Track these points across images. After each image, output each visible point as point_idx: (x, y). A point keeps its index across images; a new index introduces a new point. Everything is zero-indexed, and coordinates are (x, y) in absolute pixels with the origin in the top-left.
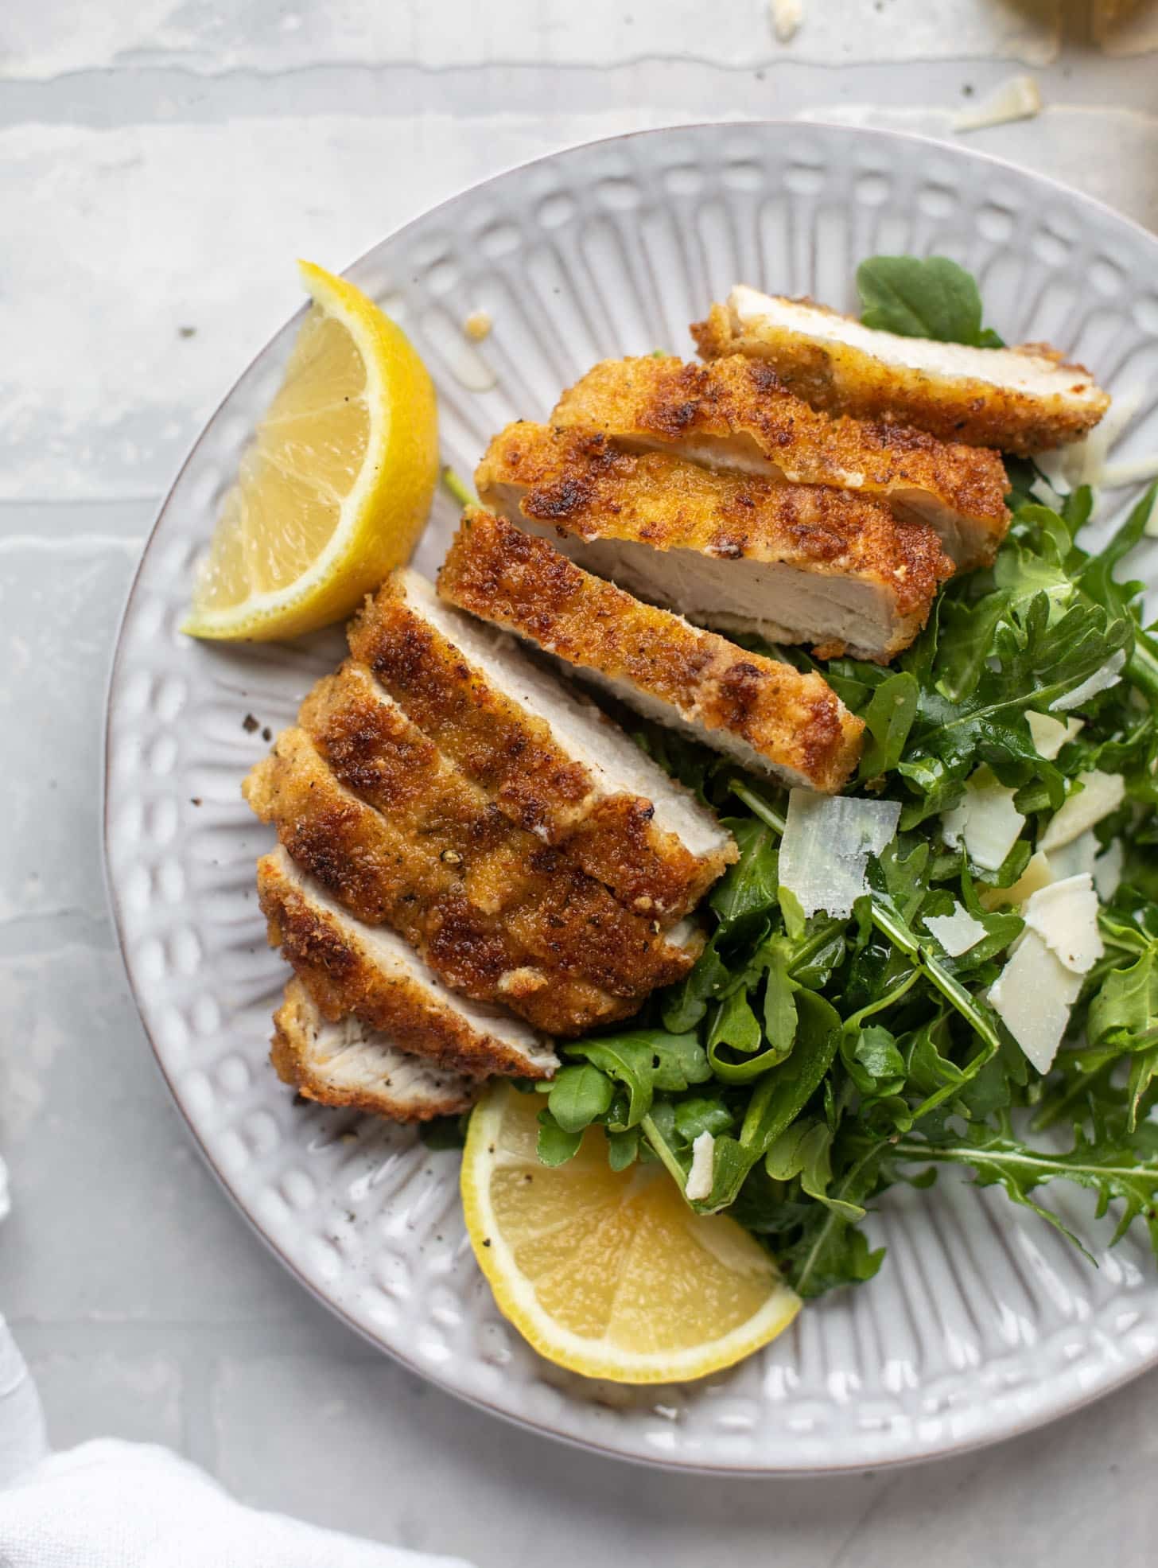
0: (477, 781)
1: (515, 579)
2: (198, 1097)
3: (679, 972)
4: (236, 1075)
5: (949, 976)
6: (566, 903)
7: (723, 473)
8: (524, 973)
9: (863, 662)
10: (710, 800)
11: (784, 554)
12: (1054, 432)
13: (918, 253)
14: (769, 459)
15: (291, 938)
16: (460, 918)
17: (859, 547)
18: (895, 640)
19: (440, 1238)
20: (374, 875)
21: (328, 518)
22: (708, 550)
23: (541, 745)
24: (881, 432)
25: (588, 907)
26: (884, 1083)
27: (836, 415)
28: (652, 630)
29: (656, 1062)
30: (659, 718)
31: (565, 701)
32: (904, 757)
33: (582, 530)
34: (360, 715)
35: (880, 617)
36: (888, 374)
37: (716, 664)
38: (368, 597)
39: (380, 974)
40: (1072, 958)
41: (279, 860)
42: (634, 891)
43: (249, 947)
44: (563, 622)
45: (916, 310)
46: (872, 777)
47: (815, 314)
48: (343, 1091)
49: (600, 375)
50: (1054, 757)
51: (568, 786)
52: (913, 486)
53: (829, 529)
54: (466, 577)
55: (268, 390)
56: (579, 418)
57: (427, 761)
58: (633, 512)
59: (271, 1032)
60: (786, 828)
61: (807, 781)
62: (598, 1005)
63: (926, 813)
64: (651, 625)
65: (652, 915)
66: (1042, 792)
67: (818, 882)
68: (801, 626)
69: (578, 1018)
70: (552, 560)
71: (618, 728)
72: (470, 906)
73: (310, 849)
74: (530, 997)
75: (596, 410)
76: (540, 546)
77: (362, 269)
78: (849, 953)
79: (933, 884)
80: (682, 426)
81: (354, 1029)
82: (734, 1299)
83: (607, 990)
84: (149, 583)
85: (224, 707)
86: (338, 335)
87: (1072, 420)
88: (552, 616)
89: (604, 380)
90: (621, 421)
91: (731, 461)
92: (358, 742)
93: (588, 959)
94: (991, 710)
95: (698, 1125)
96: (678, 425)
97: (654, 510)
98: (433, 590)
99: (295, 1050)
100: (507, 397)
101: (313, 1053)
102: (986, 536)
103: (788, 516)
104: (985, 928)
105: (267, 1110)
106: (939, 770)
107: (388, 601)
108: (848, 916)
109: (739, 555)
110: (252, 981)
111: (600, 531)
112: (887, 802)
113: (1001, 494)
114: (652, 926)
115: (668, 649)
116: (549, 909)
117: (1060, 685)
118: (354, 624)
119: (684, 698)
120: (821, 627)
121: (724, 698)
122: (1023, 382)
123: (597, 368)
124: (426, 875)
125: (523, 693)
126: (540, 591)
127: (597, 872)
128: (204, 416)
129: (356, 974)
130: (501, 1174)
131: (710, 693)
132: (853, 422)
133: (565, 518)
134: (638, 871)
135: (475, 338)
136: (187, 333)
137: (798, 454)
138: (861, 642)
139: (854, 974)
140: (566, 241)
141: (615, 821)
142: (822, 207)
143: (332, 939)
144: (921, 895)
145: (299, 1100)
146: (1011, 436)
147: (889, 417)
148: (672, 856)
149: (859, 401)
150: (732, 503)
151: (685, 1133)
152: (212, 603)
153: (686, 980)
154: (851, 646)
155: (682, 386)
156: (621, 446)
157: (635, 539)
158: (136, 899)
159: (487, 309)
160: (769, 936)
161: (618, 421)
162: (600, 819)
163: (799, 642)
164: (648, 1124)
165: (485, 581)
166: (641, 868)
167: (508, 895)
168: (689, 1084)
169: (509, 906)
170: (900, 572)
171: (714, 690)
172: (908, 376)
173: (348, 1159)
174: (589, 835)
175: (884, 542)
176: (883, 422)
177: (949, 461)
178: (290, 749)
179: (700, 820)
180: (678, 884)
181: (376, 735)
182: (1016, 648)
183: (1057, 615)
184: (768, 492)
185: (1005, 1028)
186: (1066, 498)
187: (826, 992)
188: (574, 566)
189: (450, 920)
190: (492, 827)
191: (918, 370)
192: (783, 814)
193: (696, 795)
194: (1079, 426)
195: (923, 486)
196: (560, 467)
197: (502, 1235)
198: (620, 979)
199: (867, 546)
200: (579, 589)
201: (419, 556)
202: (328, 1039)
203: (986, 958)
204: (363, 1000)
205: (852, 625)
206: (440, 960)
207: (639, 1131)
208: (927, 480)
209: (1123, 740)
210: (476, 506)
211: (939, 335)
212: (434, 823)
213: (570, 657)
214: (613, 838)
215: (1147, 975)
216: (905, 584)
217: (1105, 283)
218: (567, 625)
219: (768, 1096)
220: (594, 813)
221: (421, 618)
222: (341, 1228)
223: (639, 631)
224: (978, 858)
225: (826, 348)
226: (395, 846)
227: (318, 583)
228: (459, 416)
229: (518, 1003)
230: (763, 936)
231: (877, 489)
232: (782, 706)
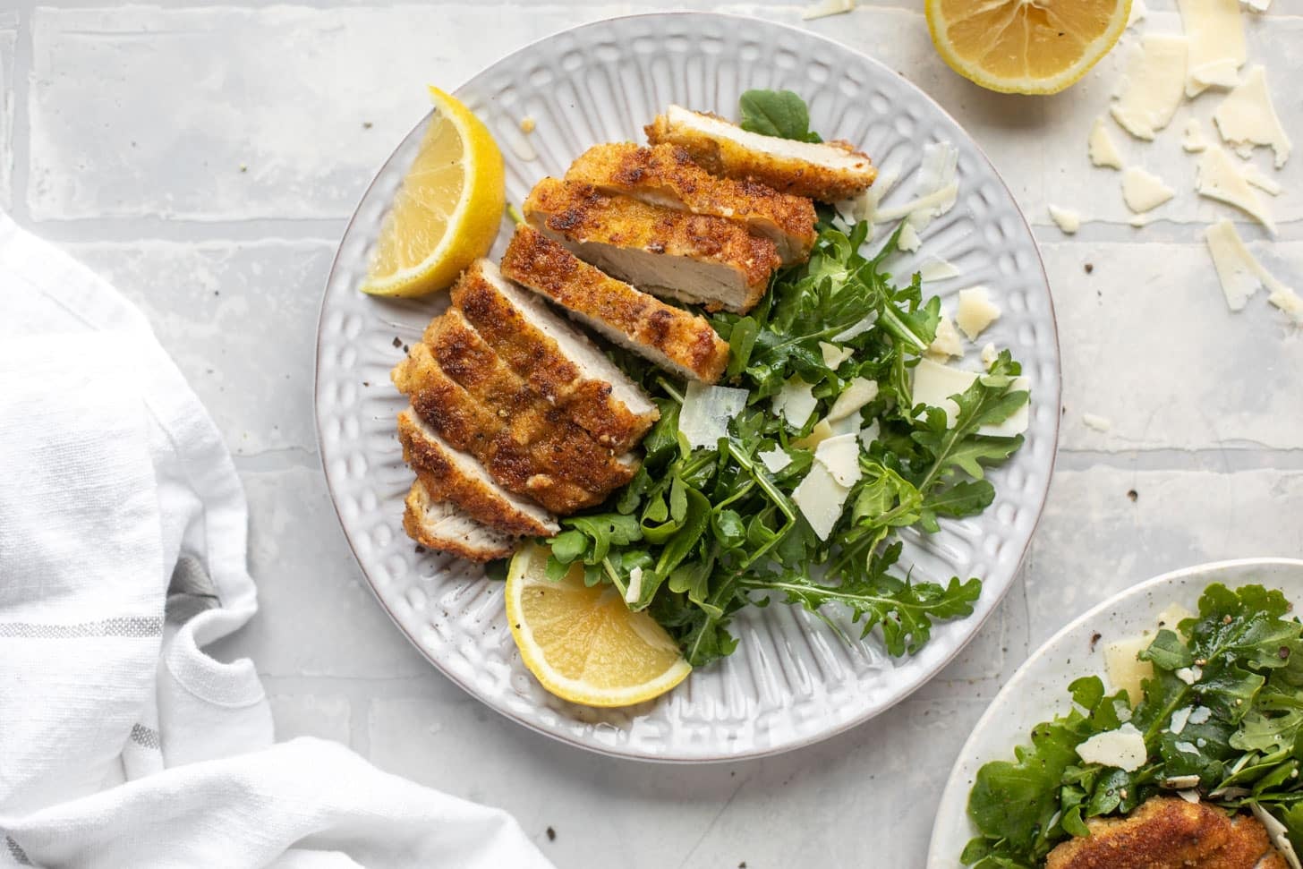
0: (517, 373)
1: (542, 263)
2: (363, 545)
3: (625, 479)
4: (384, 535)
5: (771, 483)
6: (564, 439)
7: (658, 208)
8: (540, 477)
9: (732, 313)
10: (647, 388)
11: (687, 251)
12: (844, 189)
13: (775, 89)
14: (681, 200)
15: (415, 455)
16: (507, 447)
17: (728, 248)
18: (747, 301)
19: (494, 628)
20: (461, 422)
21: (441, 228)
22: (646, 248)
23: (553, 353)
24: (745, 187)
25: (575, 441)
26: (733, 540)
27: (722, 178)
28: (615, 292)
29: (612, 529)
30: (621, 343)
31: (568, 332)
32: (751, 364)
33: (578, 237)
34: (455, 335)
35: (740, 287)
36: (750, 155)
37: (648, 310)
38: (462, 272)
39: (462, 476)
40: (842, 479)
41: (410, 414)
42: (601, 431)
43: (394, 465)
44: (567, 286)
45: (773, 121)
46: (734, 376)
47: (715, 122)
48: (442, 541)
49: (593, 153)
50: (836, 368)
51: (565, 374)
52: (760, 216)
53: (713, 238)
54: (515, 262)
55: (410, 158)
56: (580, 177)
57: (491, 361)
58: (606, 228)
59: (404, 509)
60: (685, 401)
61: (697, 377)
62: (580, 497)
63: (760, 395)
64: (614, 289)
65: (609, 446)
66: (829, 387)
67: (700, 430)
68: (698, 294)
69: (570, 503)
70: (561, 253)
71: (598, 348)
72: (513, 440)
73: (426, 407)
74: (542, 490)
75: (589, 172)
76: (556, 246)
77: (464, 91)
78: (717, 471)
79: (765, 436)
80: (634, 181)
81: (449, 508)
82: (654, 663)
83: (585, 488)
84: (342, 263)
85: (382, 332)
86: (448, 127)
87: (853, 183)
88: (561, 283)
89: (594, 156)
90: (602, 178)
91: (662, 202)
92: (454, 349)
93: (576, 469)
94: (799, 340)
95: (634, 564)
96: (632, 180)
97: (617, 227)
98: (499, 269)
99: (416, 517)
100: (544, 165)
101: (426, 519)
102: (802, 246)
103: (691, 232)
104: (791, 458)
105: (402, 554)
106: (769, 372)
107: (472, 274)
108: (716, 449)
109: (663, 251)
110: (394, 484)
111: (588, 237)
112: (742, 390)
113: (811, 222)
114: (610, 452)
115: (622, 302)
116: (555, 442)
117: (839, 328)
118: (455, 288)
119: (630, 328)
120: (709, 294)
121: (651, 329)
122: (828, 161)
123: (591, 149)
124: (489, 423)
125: (545, 325)
126: (554, 270)
127: (581, 422)
128: (375, 173)
129: (449, 476)
130: (527, 590)
131: (643, 326)
132: (731, 181)
133: (570, 230)
134: (602, 421)
135: (526, 131)
136: (368, 126)
137: (698, 198)
138: (731, 302)
139: (719, 481)
140: (578, 78)
141: (590, 395)
142: (722, 61)
143: (437, 456)
144: (758, 440)
145: (420, 549)
146: (820, 191)
147: (750, 179)
148: (621, 413)
149: (735, 169)
150: (661, 224)
151: (627, 568)
152: (377, 274)
153: (629, 485)
154: (726, 305)
155: (636, 159)
156: (602, 192)
157: (607, 242)
158: (332, 436)
159: (533, 115)
160: (674, 461)
161: (600, 178)
162: (583, 393)
163: (698, 303)
164: (607, 562)
165: (525, 264)
166: (604, 420)
167: (533, 434)
168: (630, 542)
169: (533, 441)
170: (749, 262)
171: (645, 324)
172: (761, 157)
173: (445, 583)
174: (577, 402)
175: (742, 246)
176: (747, 181)
177: (782, 203)
178: (417, 353)
179: (640, 399)
180: (625, 428)
181: (463, 346)
182: (812, 306)
183: (836, 288)
184: (681, 218)
185: (801, 513)
186: (853, 227)
187: (705, 491)
188: (574, 257)
189: (501, 448)
190: (524, 397)
191: (767, 153)
192: (683, 395)
193: (639, 385)
194: (857, 186)
195: (766, 216)
196: (569, 203)
197: (527, 622)
198: (593, 482)
199: (732, 248)
200: (576, 269)
201: (492, 253)
202: (435, 512)
203: (791, 474)
204: (453, 491)
205: (726, 293)
206: (496, 469)
207: (601, 566)
208: (767, 213)
209: (879, 361)
210: (522, 223)
211: (785, 136)
212: (494, 395)
213: (569, 306)
214: (590, 404)
215: (883, 489)
216: (752, 269)
217: (880, 107)
218: (569, 289)
219: (672, 548)
220: (579, 389)
221: (489, 282)
222: (440, 620)
223: (607, 292)
224: (791, 422)
225: (716, 140)
226: (472, 406)
227: (435, 264)
228: (517, 175)
229: (538, 495)
230: (672, 461)
231: (740, 218)
232: (682, 333)
